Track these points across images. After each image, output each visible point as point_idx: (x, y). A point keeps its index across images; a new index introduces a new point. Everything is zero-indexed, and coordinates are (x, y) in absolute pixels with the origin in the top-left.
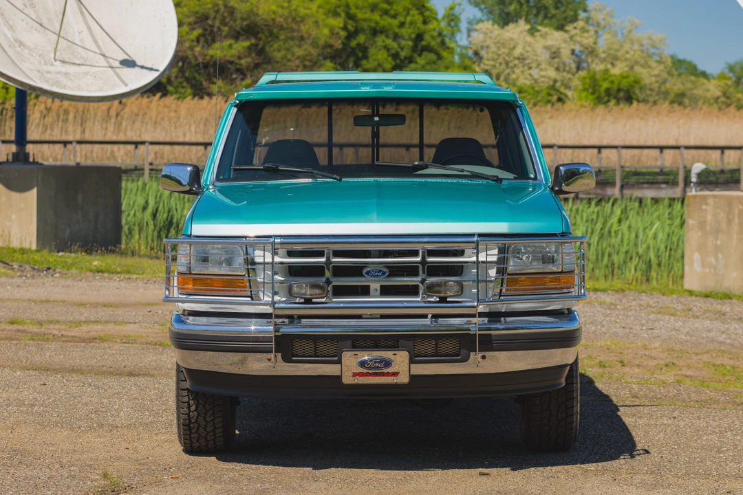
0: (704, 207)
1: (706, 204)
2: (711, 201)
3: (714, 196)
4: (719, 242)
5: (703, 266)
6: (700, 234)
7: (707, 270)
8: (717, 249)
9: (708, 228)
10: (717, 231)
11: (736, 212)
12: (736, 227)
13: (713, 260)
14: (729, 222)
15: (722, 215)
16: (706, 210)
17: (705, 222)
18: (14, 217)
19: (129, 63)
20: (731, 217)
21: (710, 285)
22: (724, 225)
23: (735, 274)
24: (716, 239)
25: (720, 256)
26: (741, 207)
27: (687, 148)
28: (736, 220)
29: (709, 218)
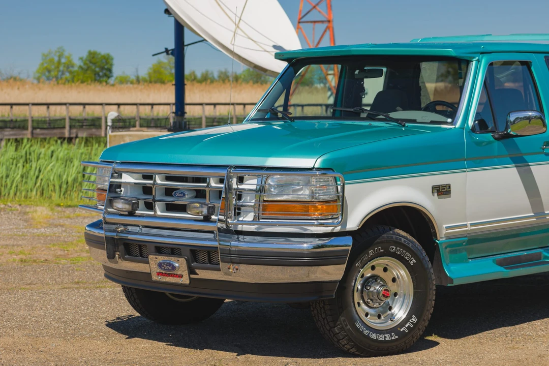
3: (129, 135)
27: (34, 104)
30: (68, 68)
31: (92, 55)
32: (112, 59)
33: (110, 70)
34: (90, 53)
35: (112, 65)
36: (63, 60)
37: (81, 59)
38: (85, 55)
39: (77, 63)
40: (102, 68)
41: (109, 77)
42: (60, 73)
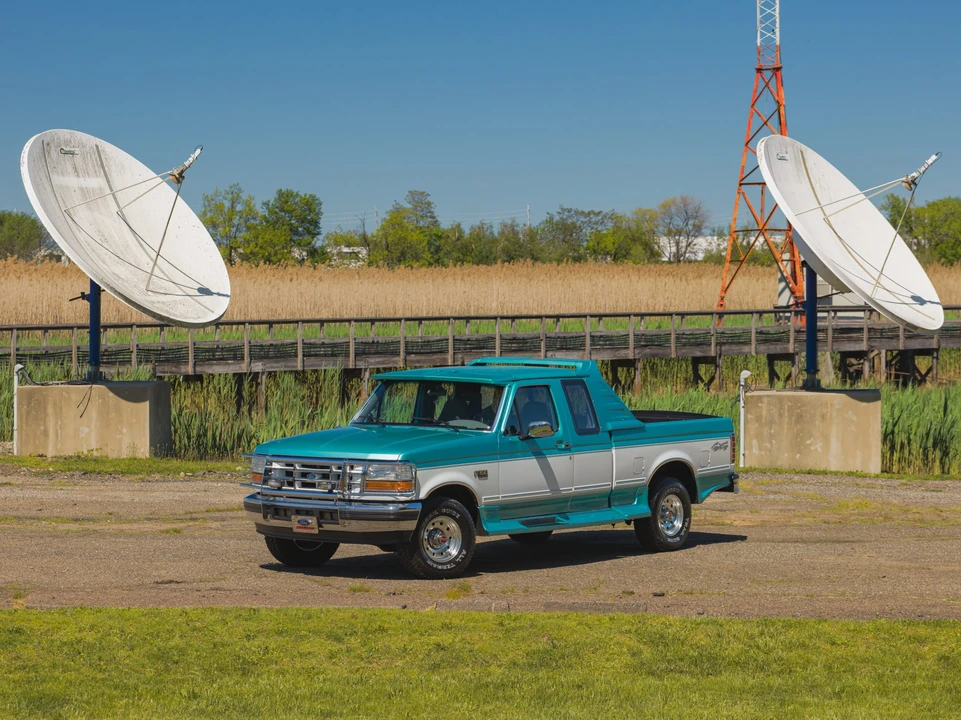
0: (760, 405)
2: (765, 400)
3: (768, 396)
4: (772, 431)
5: (760, 449)
6: (757, 425)
7: (764, 453)
8: (772, 436)
9: (763, 420)
10: (771, 423)
11: (786, 408)
12: (786, 419)
13: (768, 445)
14: (781, 415)
15: (775, 410)
16: (762, 407)
17: (761, 416)
18: (124, 431)
19: (205, 291)
20: (782, 411)
21: (766, 463)
22: (776, 417)
23: (786, 455)
24: (771, 429)
25: (774, 442)
28: (786, 414)
29: (764, 412)
30: (247, 221)
31: (285, 197)
32: (321, 204)
33: (315, 223)
34: (280, 193)
35: (319, 214)
36: (239, 208)
37: (266, 204)
38: (272, 197)
39: (261, 211)
40: (302, 220)
41: (314, 235)
42: (234, 230)
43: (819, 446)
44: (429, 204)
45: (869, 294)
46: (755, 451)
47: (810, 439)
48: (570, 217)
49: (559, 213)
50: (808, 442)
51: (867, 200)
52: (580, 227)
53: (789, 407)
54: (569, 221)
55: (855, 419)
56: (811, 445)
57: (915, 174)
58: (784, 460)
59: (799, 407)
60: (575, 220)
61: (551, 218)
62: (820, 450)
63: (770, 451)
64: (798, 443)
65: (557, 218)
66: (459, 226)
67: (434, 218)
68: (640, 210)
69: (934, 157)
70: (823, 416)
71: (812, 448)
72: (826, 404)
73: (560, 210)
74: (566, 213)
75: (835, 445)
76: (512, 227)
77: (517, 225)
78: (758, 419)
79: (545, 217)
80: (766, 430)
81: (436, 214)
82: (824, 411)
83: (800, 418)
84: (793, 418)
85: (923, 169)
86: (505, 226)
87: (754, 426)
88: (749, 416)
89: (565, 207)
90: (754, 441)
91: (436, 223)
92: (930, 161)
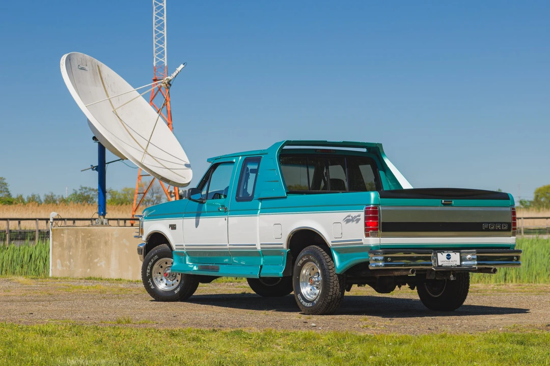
0: (62, 235)
1: (63, 233)
2: (66, 232)
3: (68, 229)
4: (71, 253)
5: (62, 266)
6: (60, 249)
7: (65, 268)
8: (70, 257)
9: (65, 246)
10: (70, 247)
11: (81, 237)
12: (80, 245)
13: (68, 262)
14: (77, 242)
15: (72, 239)
16: (63, 236)
17: (63, 243)
20: (77, 239)
21: (66, 275)
22: (73, 244)
23: (80, 270)
24: (70, 252)
25: (72, 260)
26: (83, 234)
28: (81, 241)
29: (65, 240)
43: (103, 263)
44: (6, 184)
45: (140, 161)
46: (59, 267)
47: (97, 258)
48: (86, 192)
49: (80, 190)
50: (96, 261)
51: (141, 97)
52: (92, 198)
53: (82, 236)
54: (86, 194)
55: (128, 244)
56: (97, 263)
57: (170, 78)
58: (79, 272)
59: (90, 237)
60: (89, 193)
61: (76, 193)
62: (103, 266)
63: (69, 267)
64: (89, 261)
65: (79, 192)
66: (21, 196)
67: (8, 192)
68: (126, 189)
69: (182, 66)
70: (106, 243)
71: (98, 265)
72: (108, 234)
73: (80, 188)
74: (84, 190)
75: (114, 262)
76: (52, 196)
77: (55, 195)
78: (61, 245)
79: (72, 192)
80: (66, 252)
81: (9, 190)
82: (107, 239)
83: (90, 244)
84: (86, 244)
85: (175, 74)
86: (48, 196)
87: (58, 250)
88: (55, 243)
89: (83, 186)
90: (58, 261)
91: (9, 195)
92: (179, 69)
